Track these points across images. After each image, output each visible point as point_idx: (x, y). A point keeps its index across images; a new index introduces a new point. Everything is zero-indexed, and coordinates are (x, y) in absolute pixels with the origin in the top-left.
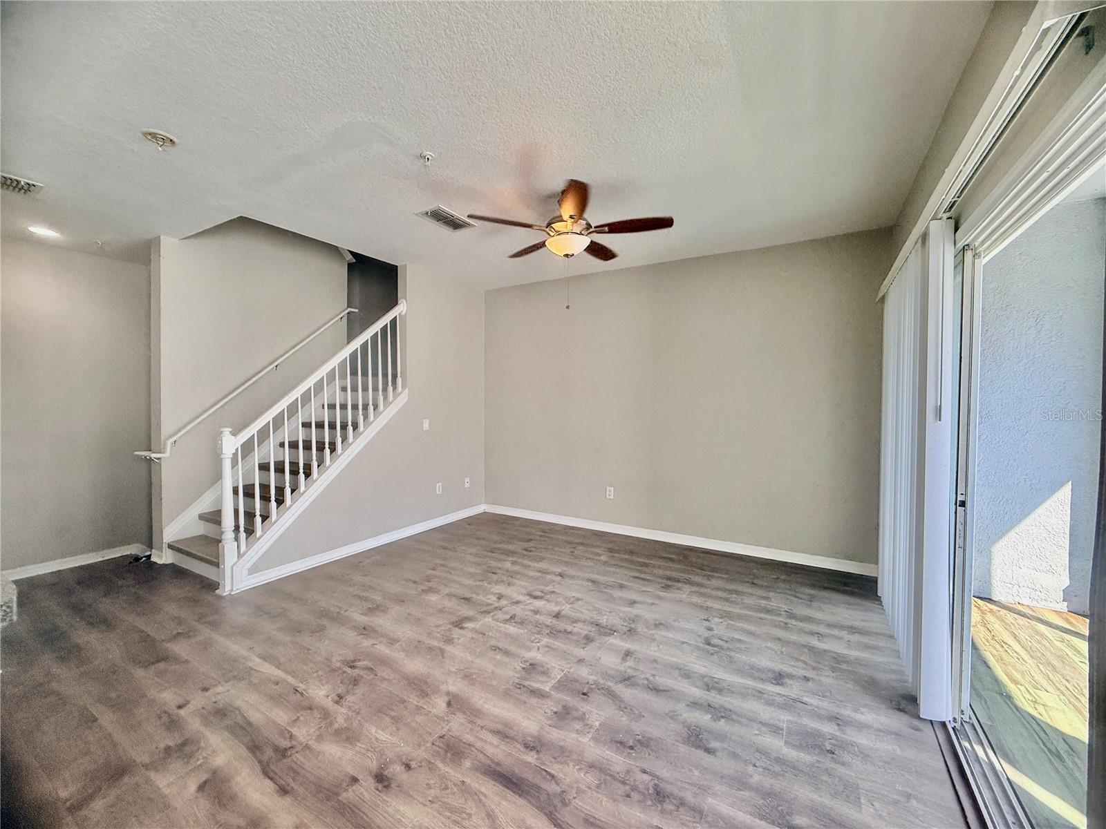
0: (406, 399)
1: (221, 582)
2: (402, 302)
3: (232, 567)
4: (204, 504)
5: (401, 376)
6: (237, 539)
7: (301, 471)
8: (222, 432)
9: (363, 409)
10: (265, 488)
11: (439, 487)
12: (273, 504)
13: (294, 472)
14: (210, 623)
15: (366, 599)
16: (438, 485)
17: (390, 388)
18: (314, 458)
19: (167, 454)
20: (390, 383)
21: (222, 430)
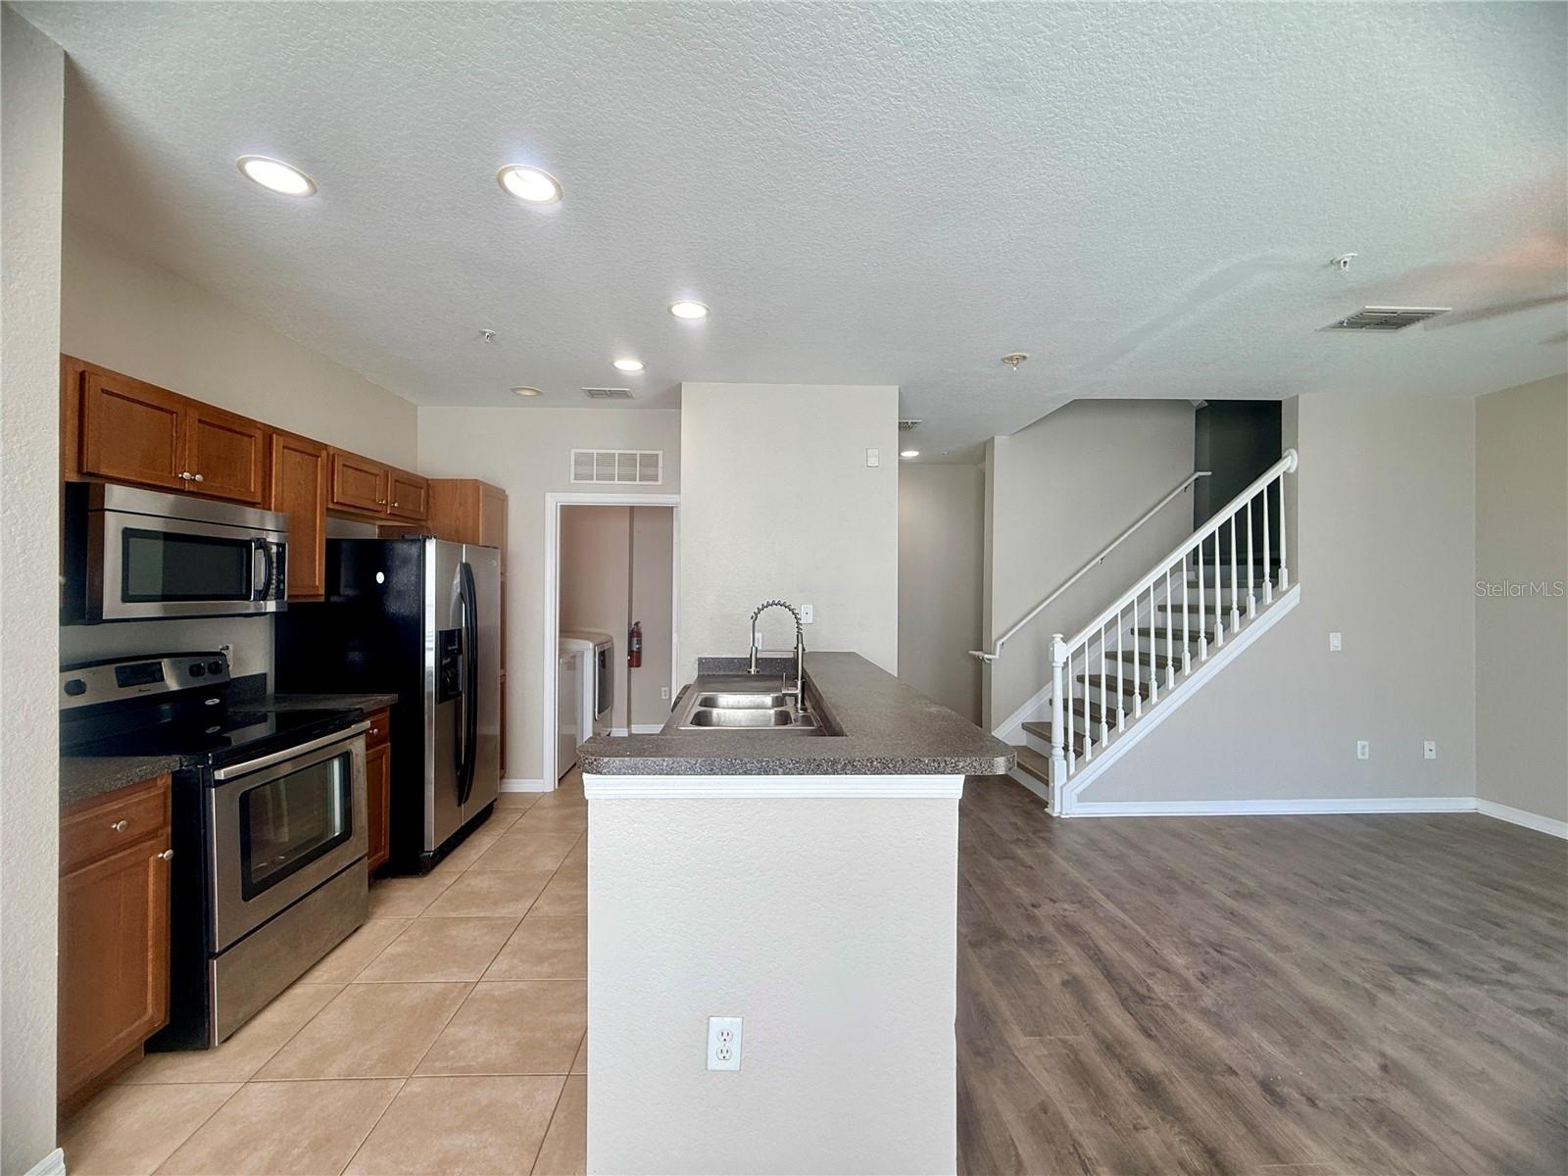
0: (1297, 600)
1: (1051, 802)
2: (1290, 454)
3: (1062, 788)
4: (1027, 713)
5: (1286, 567)
6: (1066, 757)
7: (1137, 691)
8: (1053, 638)
9: (1222, 614)
10: (1095, 707)
11: (1364, 747)
12: (1104, 726)
13: (1129, 692)
14: (1042, 838)
15: (1232, 879)
16: (1360, 744)
17: (1268, 584)
18: (1153, 676)
19: (997, 657)
20: (1267, 577)
21: (1054, 635)
